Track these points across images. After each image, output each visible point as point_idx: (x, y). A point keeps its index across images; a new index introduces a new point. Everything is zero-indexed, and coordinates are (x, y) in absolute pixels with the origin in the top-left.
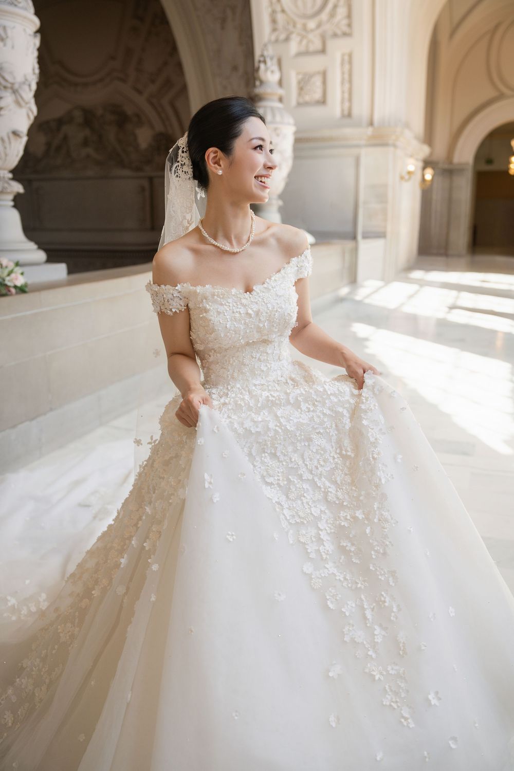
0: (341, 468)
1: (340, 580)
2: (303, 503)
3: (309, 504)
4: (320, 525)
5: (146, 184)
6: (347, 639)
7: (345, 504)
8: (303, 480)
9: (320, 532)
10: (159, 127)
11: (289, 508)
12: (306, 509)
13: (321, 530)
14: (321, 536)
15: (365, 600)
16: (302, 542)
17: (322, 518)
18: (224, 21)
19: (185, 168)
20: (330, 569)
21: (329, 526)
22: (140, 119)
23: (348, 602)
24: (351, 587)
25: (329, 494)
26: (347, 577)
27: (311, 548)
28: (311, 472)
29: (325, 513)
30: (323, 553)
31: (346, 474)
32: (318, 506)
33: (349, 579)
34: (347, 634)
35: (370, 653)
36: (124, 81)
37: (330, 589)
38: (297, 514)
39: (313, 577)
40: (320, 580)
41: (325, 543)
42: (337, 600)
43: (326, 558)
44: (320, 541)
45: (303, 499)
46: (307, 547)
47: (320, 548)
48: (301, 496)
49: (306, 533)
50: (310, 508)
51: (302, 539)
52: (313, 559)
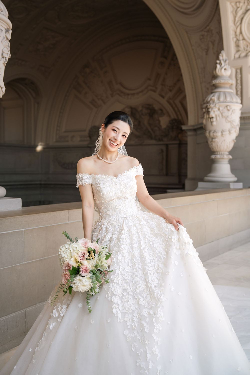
1: (139, 339)
2: (128, 304)
3: (130, 305)
4: (134, 314)
5: (164, 148)
6: (138, 365)
7: (146, 306)
8: (129, 295)
9: (134, 317)
10: (173, 116)
11: (122, 306)
12: (129, 307)
13: (135, 316)
14: (134, 319)
16: (125, 321)
18: (207, 50)
20: (135, 334)
21: (138, 314)
22: (162, 112)
23: (140, 349)
24: (143, 343)
25: (140, 301)
27: (129, 324)
28: (132, 292)
29: (137, 309)
30: (134, 327)
31: (147, 294)
32: (135, 306)
34: (138, 363)
35: (146, 372)
36: (155, 91)
37: (134, 343)
38: (125, 308)
39: (128, 336)
40: (131, 338)
41: (135, 322)
42: (136, 348)
43: (135, 329)
44: (133, 321)
45: (129, 302)
46: (127, 323)
47: (133, 324)
48: (127, 301)
49: (128, 317)
50: (131, 307)
51: (126, 320)
52: (129, 328)
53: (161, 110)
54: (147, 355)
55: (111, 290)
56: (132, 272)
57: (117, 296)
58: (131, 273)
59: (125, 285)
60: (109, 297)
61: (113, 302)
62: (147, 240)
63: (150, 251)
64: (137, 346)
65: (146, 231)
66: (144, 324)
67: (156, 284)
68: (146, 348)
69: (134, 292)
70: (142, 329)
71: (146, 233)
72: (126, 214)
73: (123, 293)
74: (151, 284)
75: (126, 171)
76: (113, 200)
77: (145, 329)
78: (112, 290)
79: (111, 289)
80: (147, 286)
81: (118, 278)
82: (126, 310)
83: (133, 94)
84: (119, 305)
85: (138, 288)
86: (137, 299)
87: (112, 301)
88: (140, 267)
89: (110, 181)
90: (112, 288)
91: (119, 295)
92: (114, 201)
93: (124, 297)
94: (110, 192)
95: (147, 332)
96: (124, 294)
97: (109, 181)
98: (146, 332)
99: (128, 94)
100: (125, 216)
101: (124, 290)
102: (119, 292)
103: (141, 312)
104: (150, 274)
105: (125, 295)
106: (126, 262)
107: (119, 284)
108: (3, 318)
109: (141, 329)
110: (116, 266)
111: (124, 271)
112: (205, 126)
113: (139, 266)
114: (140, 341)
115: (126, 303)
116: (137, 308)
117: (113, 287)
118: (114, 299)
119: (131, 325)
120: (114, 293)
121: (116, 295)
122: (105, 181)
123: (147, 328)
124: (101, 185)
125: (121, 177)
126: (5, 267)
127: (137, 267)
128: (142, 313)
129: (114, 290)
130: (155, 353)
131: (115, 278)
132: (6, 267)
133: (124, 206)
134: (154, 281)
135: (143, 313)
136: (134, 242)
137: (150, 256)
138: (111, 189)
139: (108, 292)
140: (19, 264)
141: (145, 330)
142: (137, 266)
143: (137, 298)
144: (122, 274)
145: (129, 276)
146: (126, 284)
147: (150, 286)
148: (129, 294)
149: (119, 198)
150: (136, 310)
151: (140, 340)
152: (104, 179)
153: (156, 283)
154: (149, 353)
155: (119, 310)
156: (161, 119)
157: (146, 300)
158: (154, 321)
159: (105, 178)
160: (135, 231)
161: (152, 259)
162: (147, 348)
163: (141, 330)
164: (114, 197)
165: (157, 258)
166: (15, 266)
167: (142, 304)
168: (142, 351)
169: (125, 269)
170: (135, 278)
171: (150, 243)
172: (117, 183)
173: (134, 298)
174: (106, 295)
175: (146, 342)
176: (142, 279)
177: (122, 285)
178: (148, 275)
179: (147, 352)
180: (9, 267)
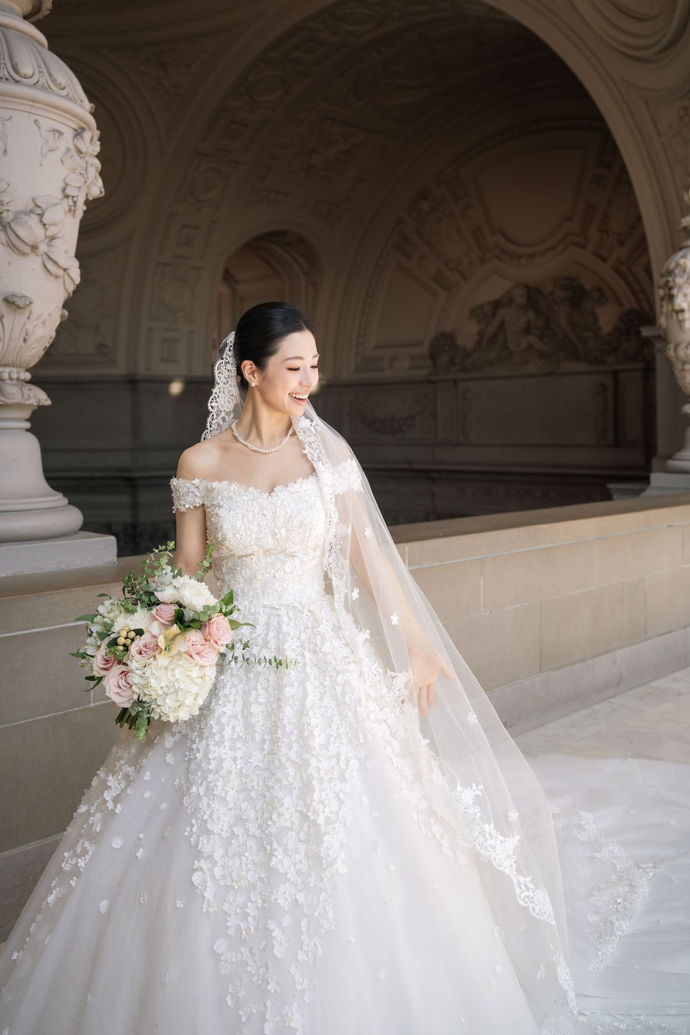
0: (296, 830)
1: (251, 971)
2: (241, 863)
3: (247, 866)
4: (252, 895)
5: (608, 380)
7: (288, 876)
9: (249, 904)
10: (630, 303)
11: (223, 867)
12: (243, 871)
13: (252, 902)
15: (269, 1008)
16: (224, 911)
17: (258, 887)
19: (229, 366)
20: (244, 955)
21: (263, 898)
22: (602, 295)
23: (250, 1005)
24: (260, 985)
25: (274, 858)
26: (260, 972)
27: (232, 922)
28: (261, 827)
29: (263, 882)
30: (244, 932)
31: (300, 841)
32: (257, 871)
33: (261, 974)
36: (583, 246)
37: (236, 981)
38: (230, 875)
39: (222, 959)
40: (229, 966)
41: (250, 919)
42: (238, 998)
43: (245, 939)
44: (245, 915)
45: (243, 858)
46: (228, 919)
47: (242, 925)
48: (240, 855)
49: (233, 901)
50: (247, 872)
51: (226, 907)
52: (230, 935)
53: (600, 290)
54: (265, 1025)
55: (202, 817)
56: (269, 770)
57: (214, 834)
58: (267, 771)
59: (244, 806)
60: (194, 836)
61: (199, 850)
62: (328, 678)
63: (333, 710)
64: (243, 993)
65: (330, 653)
66: (273, 930)
67: (329, 815)
68: (265, 1005)
69: (263, 829)
70: (266, 945)
71: (329, 657)
72: (280, 598)
73: (234, 829)
74: (316, 812)
75: (301, 479)
76: (253, 557)
77: (274, 946)
78: (205, 817)
79: (202, 814)
80: (304, 817)
81: (225, 785)
82: (233, 880)
83: (532, 256)
84: (214, 863)
85: (274, 817)
86: (269, 851)
87: (199, 848)
88: (293, 756)
89: (250, 503)
90: (204, 811)
91: (223, 833)
92: (255, 559)
93: (233, 841)
94: (244, 534)
95: (279, 955)
96: (236, 833)
97: (246, 503)
98: (275, 957)
99: (520, 257)
100: (275, 605)
101: (240, 820)
102: (225, 824)
103: (273, 894)
104: (321, 781)
105: (238, 835)
106: (258, 737)
107: (228, 799)
108: (31, 844)
109: (264, 943)
110: (227, 748)
111: (249, 764)
112: (665, 331)
113: (289, 752)
114: (254, 979)
115: (237, 860)
116: (263, 876)
117: (209, 807)
118: (205, 842)
119: (237, 925)
120: (209, 825)
121: (212, 832)
122: (237, 502)
123: (281, 944)
124: (222, 512)
125: (281, 493)
126: (37, 716)
127: (284, 754)
128: (273, 897)
129: (211, 815)
130: (289, 1025)
131: (218, 784)
132: (39, 718)
133: (278, 577)
134: (326, 802)
135: (276, 897)
136: (285, 683)
137: (330, 726)
138: (248, 526)
139: (194, 821)
140: (76, 709)
141: (274, 951)
142: (283, 752)
143: (268, 847)
144: (241, 774)
145: (261, 781)
146: (246, 803)
147: (312, 818)
148: (250, 833)
149: (267, 552)
150: (258, 883)
151: (252, 975)
152: (235, 494)
153: (331, 812)
154: (273, 1022)
155: (213, 876)
156: (598, 311)
157: (293, 857)
158: (304, 929)
159: (237, 494)
160: (295, 651)
161: (335, 735)
162: (269, 1004)
163: (261, 947)
164: (254, 547)
165: (348, 733)
166: (64, 714)
167: (279, 867)
168: (254, 1011)
169: (250, 760)
170: (273, 787)
171: (335, 690)
172: (267, 510)
173: (262, 847)
174: (188, 829)
175: (270, 987)
176: (294, 791)
177: (235, 804)
178: (313, 783)
179: (267, 1017)
180: (48, 716)
